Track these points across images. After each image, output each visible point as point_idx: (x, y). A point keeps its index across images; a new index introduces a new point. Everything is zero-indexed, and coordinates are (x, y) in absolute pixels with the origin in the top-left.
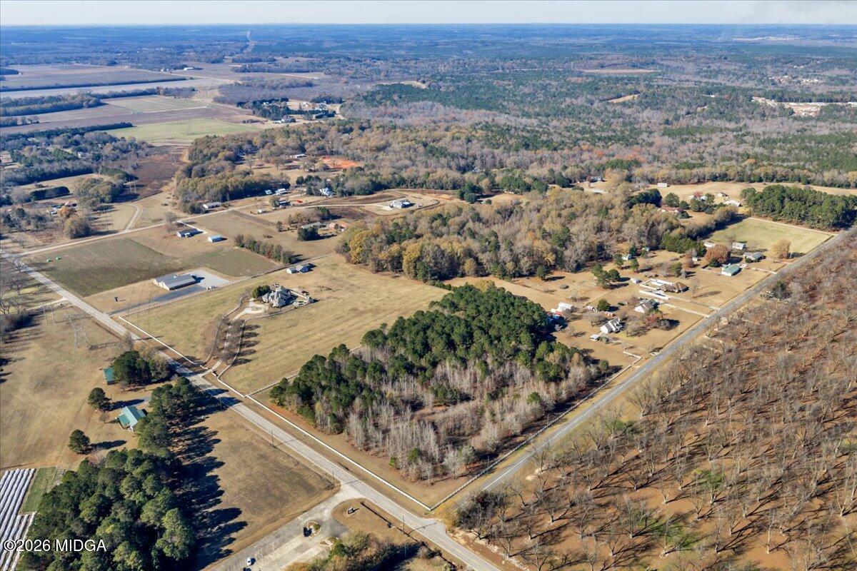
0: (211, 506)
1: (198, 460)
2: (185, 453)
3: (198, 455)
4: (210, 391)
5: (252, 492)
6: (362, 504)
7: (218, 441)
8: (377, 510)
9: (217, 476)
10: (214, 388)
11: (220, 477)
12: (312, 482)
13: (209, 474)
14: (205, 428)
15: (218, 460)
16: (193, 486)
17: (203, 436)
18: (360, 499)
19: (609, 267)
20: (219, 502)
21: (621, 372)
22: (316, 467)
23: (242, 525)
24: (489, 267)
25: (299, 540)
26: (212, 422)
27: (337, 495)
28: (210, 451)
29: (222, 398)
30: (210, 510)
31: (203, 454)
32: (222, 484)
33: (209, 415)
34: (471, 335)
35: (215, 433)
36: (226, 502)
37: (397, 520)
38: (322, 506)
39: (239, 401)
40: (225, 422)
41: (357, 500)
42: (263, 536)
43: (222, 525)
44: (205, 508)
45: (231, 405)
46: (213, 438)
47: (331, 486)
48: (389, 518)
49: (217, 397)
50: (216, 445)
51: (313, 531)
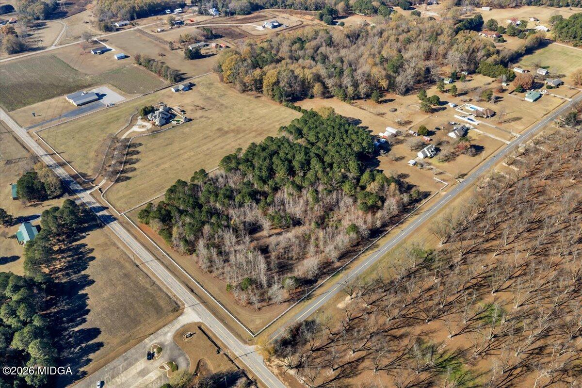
0: (77, 325)
1: (74, 277)
2: (65, 270)
3: (75, 273)
4: (94, 208)
5: (112, 312)
6: (200, 328)
7: (93, 258)
8: (210, 335)
9: (87, 294)
10: (98, 205)
11: (89, 296)
12: (162, 303)
13: (81, 292)
14: (84, 245)
15: (90, 278)
16: (67, 304)
17: (82, 253)
18: (198, 323)
19: (432, 91)
20: (84, 321)
21: (429, 198)
22: (167, 288)
23: (100, 345)
24: (333, 90)
25: (142, 364)
26: (91, 239)
27: (180, 318)
28: (85, 269)
29: (103, 216)
30: (76, 329)
31: (79, 271)
32: (90, 302)
33: (90, 233)
34: (308, 162)
35: (92, 250)
36: (91, 321)
37: (226, 347)
38: (166, 329)
39: (115, 219)
40: (102, 240)
41: (195, 324)
42: (114, 359)
43: (83, 345)
44: (73, 327)
45: (108, 223)
46: (90, 255)
47: (177, 309)
48: (219, 344)
49: (98, 214)
50: (91, 263)
51: (156, 355)
